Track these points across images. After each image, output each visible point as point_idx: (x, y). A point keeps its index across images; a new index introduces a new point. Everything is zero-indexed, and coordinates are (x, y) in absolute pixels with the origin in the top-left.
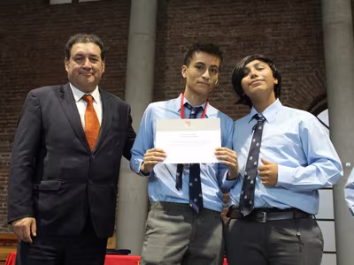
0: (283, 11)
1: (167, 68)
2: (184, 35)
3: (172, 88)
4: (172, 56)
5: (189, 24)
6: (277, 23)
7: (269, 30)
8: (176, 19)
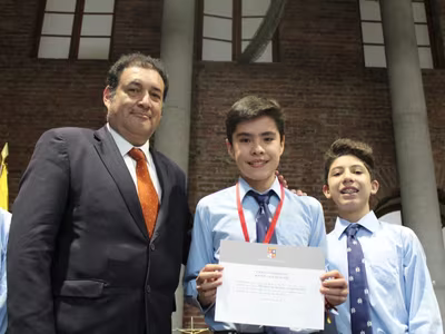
0: (340, 95)
1: (199, 153)
2: (220, 114)
3: (206, 178)
4: (204, 138)
5: (226, 100)
6: (332, 108)
7: (324, 116)
8: (210, 93)
